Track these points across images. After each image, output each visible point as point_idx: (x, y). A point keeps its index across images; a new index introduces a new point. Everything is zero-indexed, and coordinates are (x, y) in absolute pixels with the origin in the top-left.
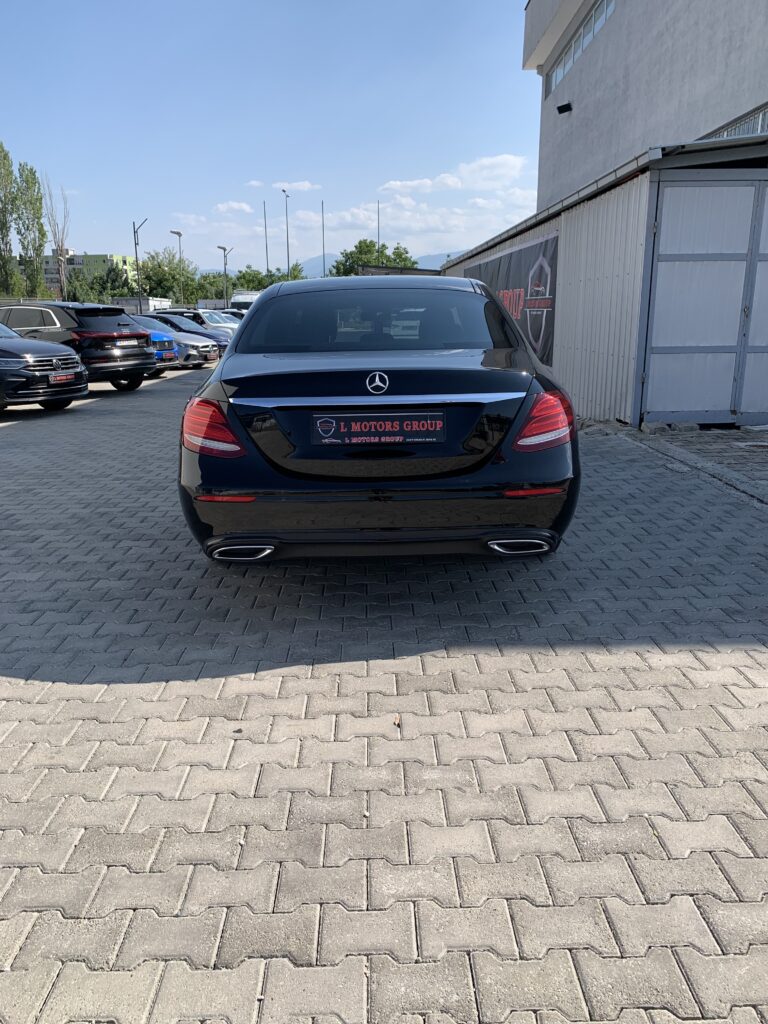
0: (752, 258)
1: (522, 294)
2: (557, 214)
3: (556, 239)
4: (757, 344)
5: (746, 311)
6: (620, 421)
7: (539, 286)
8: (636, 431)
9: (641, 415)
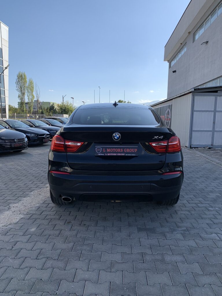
0: (215, 111)
1: (164, 117)
2: (172, 99)
3: (172, 105)
4: (217, 130)
5: (214, 123)
6: (186, 146)
7: (168, 115)
8: (189, 148)
9: (191, 145)
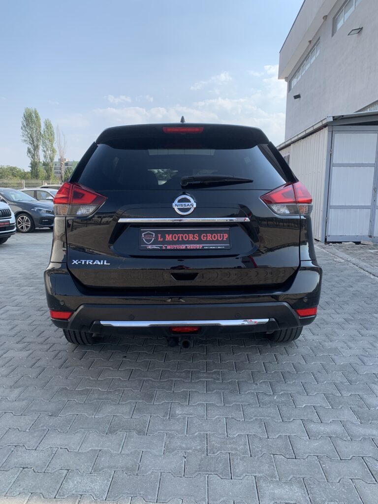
0: (377, 165)
2: (289, 145)
3: (289, 156)
5: (375, 190)
6: (316, 240)
8: (324, 244)
9: (326, 237)
